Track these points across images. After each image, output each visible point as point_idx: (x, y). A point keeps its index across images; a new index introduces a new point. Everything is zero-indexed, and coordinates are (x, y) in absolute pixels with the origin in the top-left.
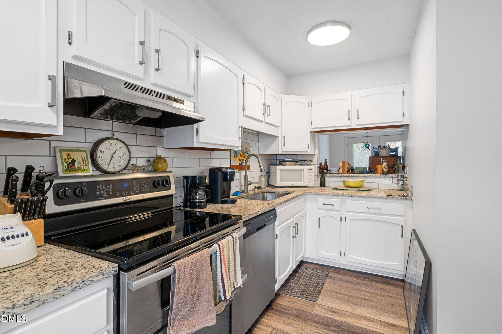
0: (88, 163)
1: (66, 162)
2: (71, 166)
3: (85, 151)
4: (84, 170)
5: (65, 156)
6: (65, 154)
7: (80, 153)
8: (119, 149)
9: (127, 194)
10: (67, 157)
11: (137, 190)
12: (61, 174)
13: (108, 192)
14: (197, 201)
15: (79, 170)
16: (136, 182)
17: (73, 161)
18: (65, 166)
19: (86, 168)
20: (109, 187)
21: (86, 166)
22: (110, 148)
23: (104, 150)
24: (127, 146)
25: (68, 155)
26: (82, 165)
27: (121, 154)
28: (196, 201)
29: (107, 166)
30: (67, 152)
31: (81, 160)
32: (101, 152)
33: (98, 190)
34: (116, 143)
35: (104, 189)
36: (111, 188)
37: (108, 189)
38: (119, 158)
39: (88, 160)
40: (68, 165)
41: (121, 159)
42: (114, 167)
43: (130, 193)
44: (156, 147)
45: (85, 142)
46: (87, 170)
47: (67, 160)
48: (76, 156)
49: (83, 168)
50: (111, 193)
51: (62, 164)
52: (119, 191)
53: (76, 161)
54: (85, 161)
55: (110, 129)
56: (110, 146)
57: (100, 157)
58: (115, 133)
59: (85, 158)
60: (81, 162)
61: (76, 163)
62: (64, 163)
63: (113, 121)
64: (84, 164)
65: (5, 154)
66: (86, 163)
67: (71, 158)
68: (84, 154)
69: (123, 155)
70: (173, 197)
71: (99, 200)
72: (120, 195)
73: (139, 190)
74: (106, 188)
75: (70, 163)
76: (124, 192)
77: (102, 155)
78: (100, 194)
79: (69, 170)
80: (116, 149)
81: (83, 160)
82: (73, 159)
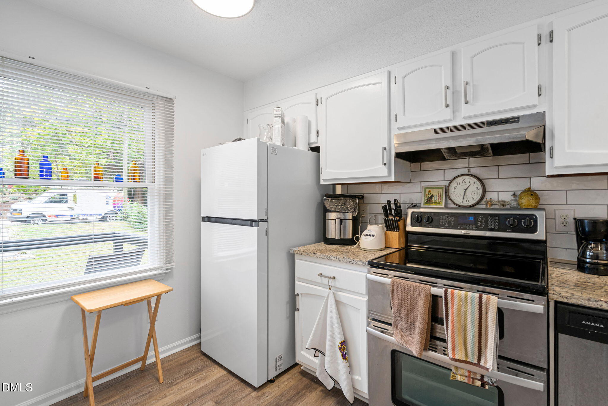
0: (442, 197)
1: (427, 197)
2: (429, 200)
3: (442, 188)
4: (438, 203)
5: (427, 193)
6: (427, 191)
7: (438, 190)
8: (472, 185)
9: (468, 228)
10: (429, 193)
11: (481, 226)
12: (422, 205)
13: (449, 223)
14: (588, 260)
15: (434, 203)
16: (481, 218)
17: (432, 196)
18: (426, 200)
19: (440, 201)
20: (451, 219)
21: (440, 200)
22: (463, 184)
23: (457, 186)
24: (480, 180)
25: (430, 192)
26: (438, 199)
27: (475, 189)
28: (585, 259)
29: (461, 201)
30: (429, 190)
31: (438, 195)
32: (455, 188)
33: (441, 220)
34: (470, 178)
35: (447, 220)
36: (453, 220)
37: (450, 220)
38: (473, 193)
39: (442, 196)
40: (428, 199)
41: (474, 193)
42: (468, 201)
43: (472, 228)
44: (530, 178)
45: (444, 181)
46: (440, 204)
47: (428, 195)
48: (435, 192)
49: (437, 202)
50: (452, 224)
51: (425, 199)
52: (461, 224)
53: (433, 196)
54: (440, 197)
55: (467, 165)
56: (463, 182)
57: (454, 192)
58: (471, 169)
59: (440, 194)
60: (438, 197)
61: (433, 198)
62: (426, 197)
63: (469, 158)
64: (439, 198)
65: (400, 192)
66: (441, 197)
67: (431, 194)
68: (440, 190)
69: (477, 189)
70: (546, 245)
71: (441, 228)
72: (460, 227)
73: (483, 226)
74: (448, 219)
75: (429, 198)
76: (465, 226)
77: (455, 191)
78: (442, 223)
79: (428, 203)
80: (470, 184)
81: (439, 196)
82: (432, 194)
